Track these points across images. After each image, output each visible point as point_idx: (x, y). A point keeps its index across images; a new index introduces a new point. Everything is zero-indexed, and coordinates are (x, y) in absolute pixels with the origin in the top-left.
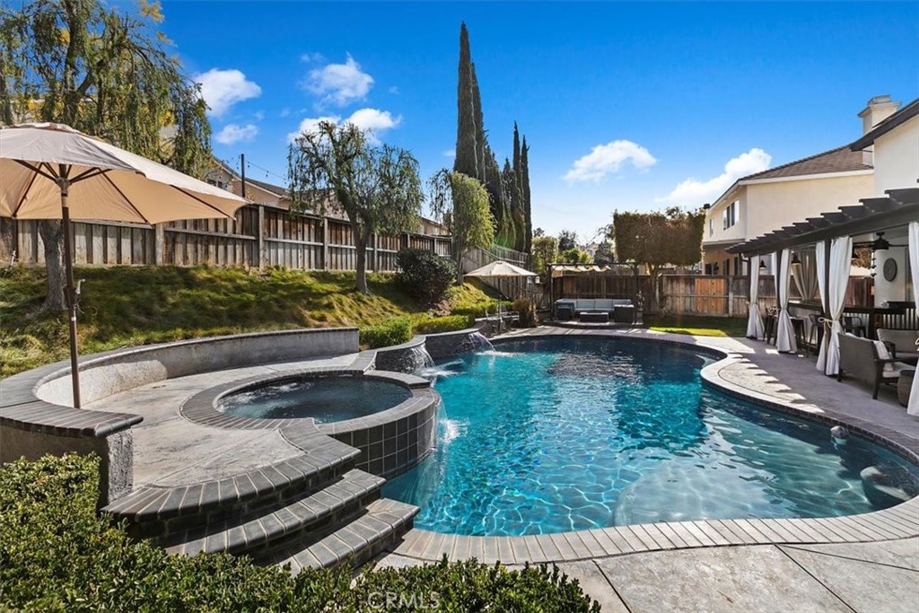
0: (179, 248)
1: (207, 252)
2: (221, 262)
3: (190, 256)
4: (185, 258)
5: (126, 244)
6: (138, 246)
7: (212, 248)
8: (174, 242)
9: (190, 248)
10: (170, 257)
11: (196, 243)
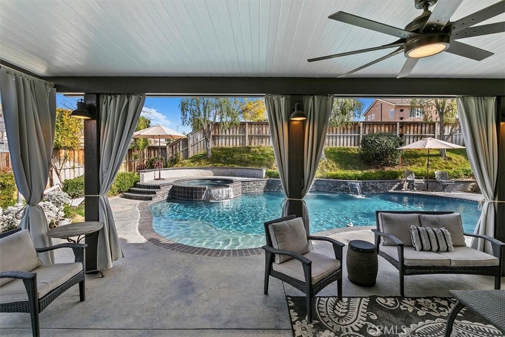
0: (253, 141)
1: (262, 141)
2: (267, 145)
3: (256, 143)
4: (255, 143)
5: (238, 140)
6: (241, 141)
7: (264, 140)
8: (252, 139)
9: (257, 140)
10: (250, 144)
11: (258, 139)
